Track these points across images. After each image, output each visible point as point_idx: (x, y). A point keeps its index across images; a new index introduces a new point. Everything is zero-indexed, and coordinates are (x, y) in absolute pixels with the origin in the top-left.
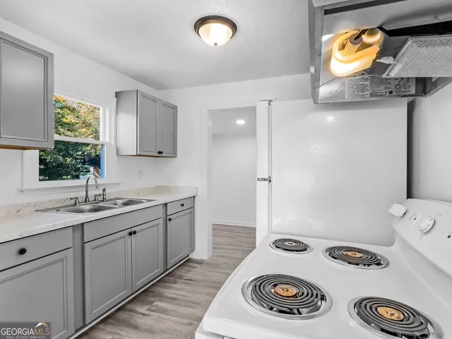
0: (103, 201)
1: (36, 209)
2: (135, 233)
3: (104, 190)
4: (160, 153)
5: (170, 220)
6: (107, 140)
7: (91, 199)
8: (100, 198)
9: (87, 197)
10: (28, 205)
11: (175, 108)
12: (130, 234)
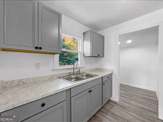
0: (79, 74)
1: (57, 77)
2: (91, 91)
3: (79, 70)
4: (99, 55)
5: (104, 84)
6: (80, 51)
7: (75, 73)
8: (78, 73)
9: (74, 72)
10: (55, 75)
11: (103, 37)
12: (89, 92)
